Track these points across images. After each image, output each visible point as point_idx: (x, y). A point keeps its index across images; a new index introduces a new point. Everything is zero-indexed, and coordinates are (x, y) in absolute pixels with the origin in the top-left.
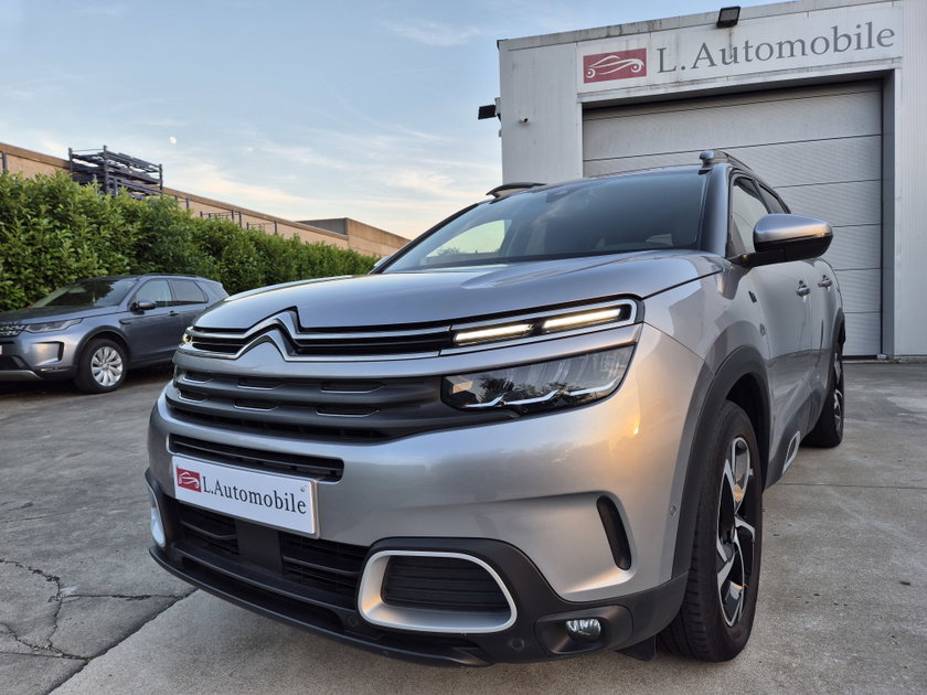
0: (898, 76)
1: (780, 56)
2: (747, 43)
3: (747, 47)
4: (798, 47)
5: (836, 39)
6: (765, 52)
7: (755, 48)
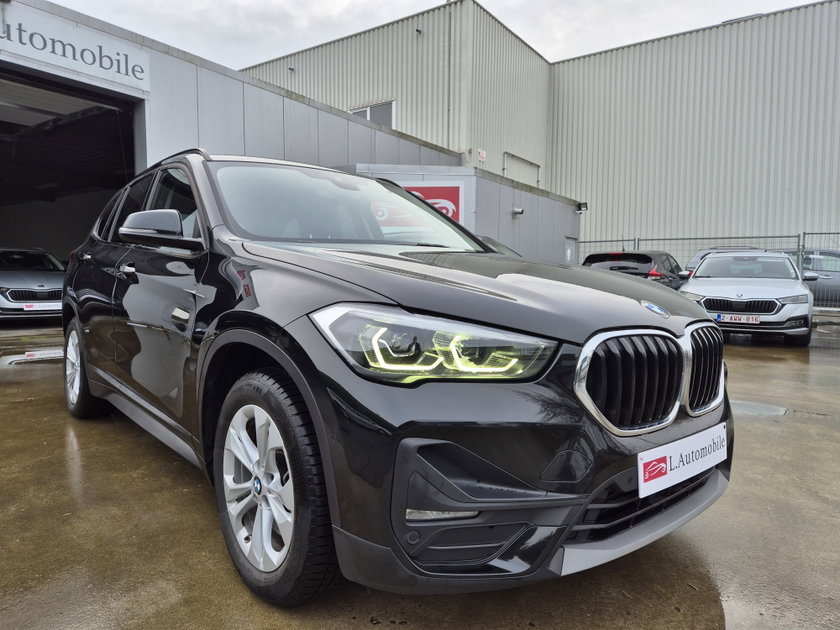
0: (148, 107)
1: (53, 52)
2: (20, 25)
3: (20, 29)
4: (69, 50)
5: (101, 58)
6: (38, 41)
7: (29, 34)
